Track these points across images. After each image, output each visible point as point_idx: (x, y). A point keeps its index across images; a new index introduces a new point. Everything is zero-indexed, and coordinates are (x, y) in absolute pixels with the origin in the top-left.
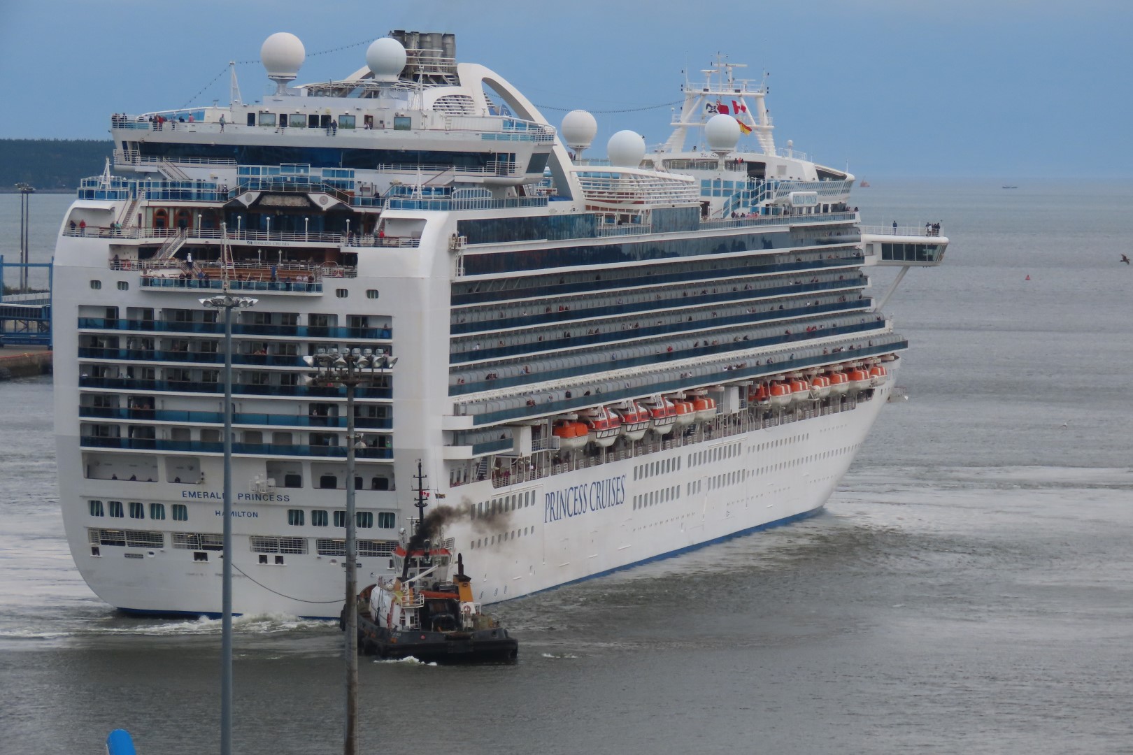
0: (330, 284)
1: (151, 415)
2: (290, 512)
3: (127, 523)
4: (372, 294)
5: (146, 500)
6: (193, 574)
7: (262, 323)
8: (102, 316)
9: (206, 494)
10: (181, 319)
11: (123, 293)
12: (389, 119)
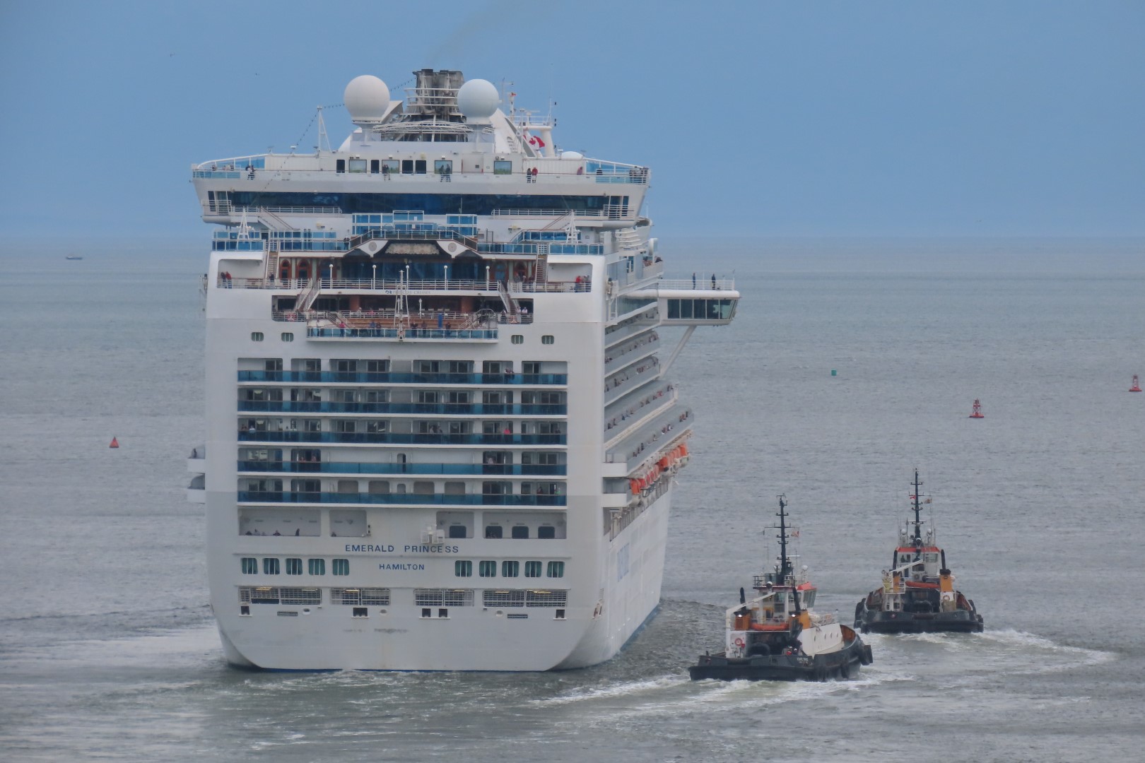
0: (506, 331)
1: (317, 468)
2: (457, 563)
3: (284, 580)
4: (548, 339)
5: (305, 556)
6: (351, 631)
7: (429, 370)
8: (261, 368)
9: (370, 548)
10: (345, 369)
11: (287, 344)
12: (488, 164)
